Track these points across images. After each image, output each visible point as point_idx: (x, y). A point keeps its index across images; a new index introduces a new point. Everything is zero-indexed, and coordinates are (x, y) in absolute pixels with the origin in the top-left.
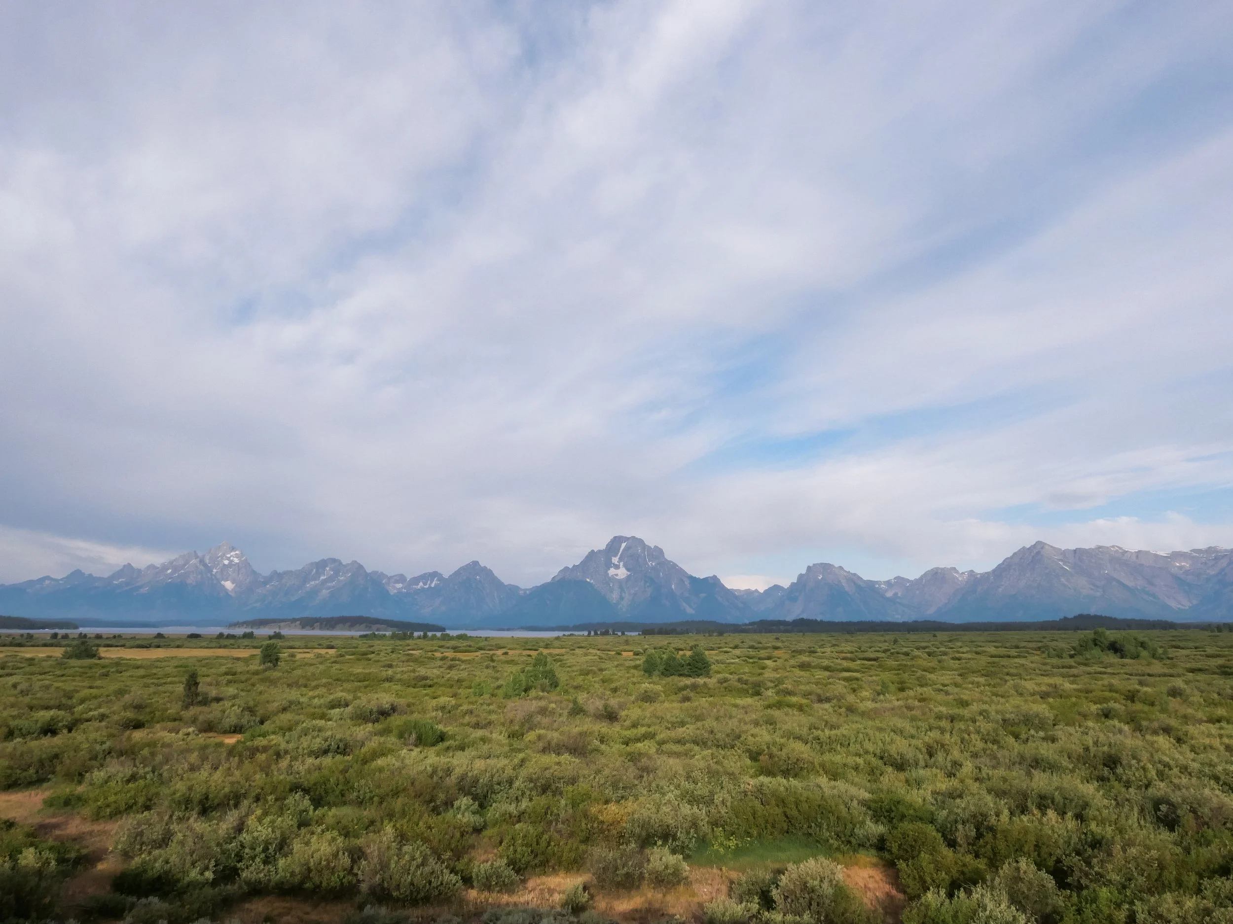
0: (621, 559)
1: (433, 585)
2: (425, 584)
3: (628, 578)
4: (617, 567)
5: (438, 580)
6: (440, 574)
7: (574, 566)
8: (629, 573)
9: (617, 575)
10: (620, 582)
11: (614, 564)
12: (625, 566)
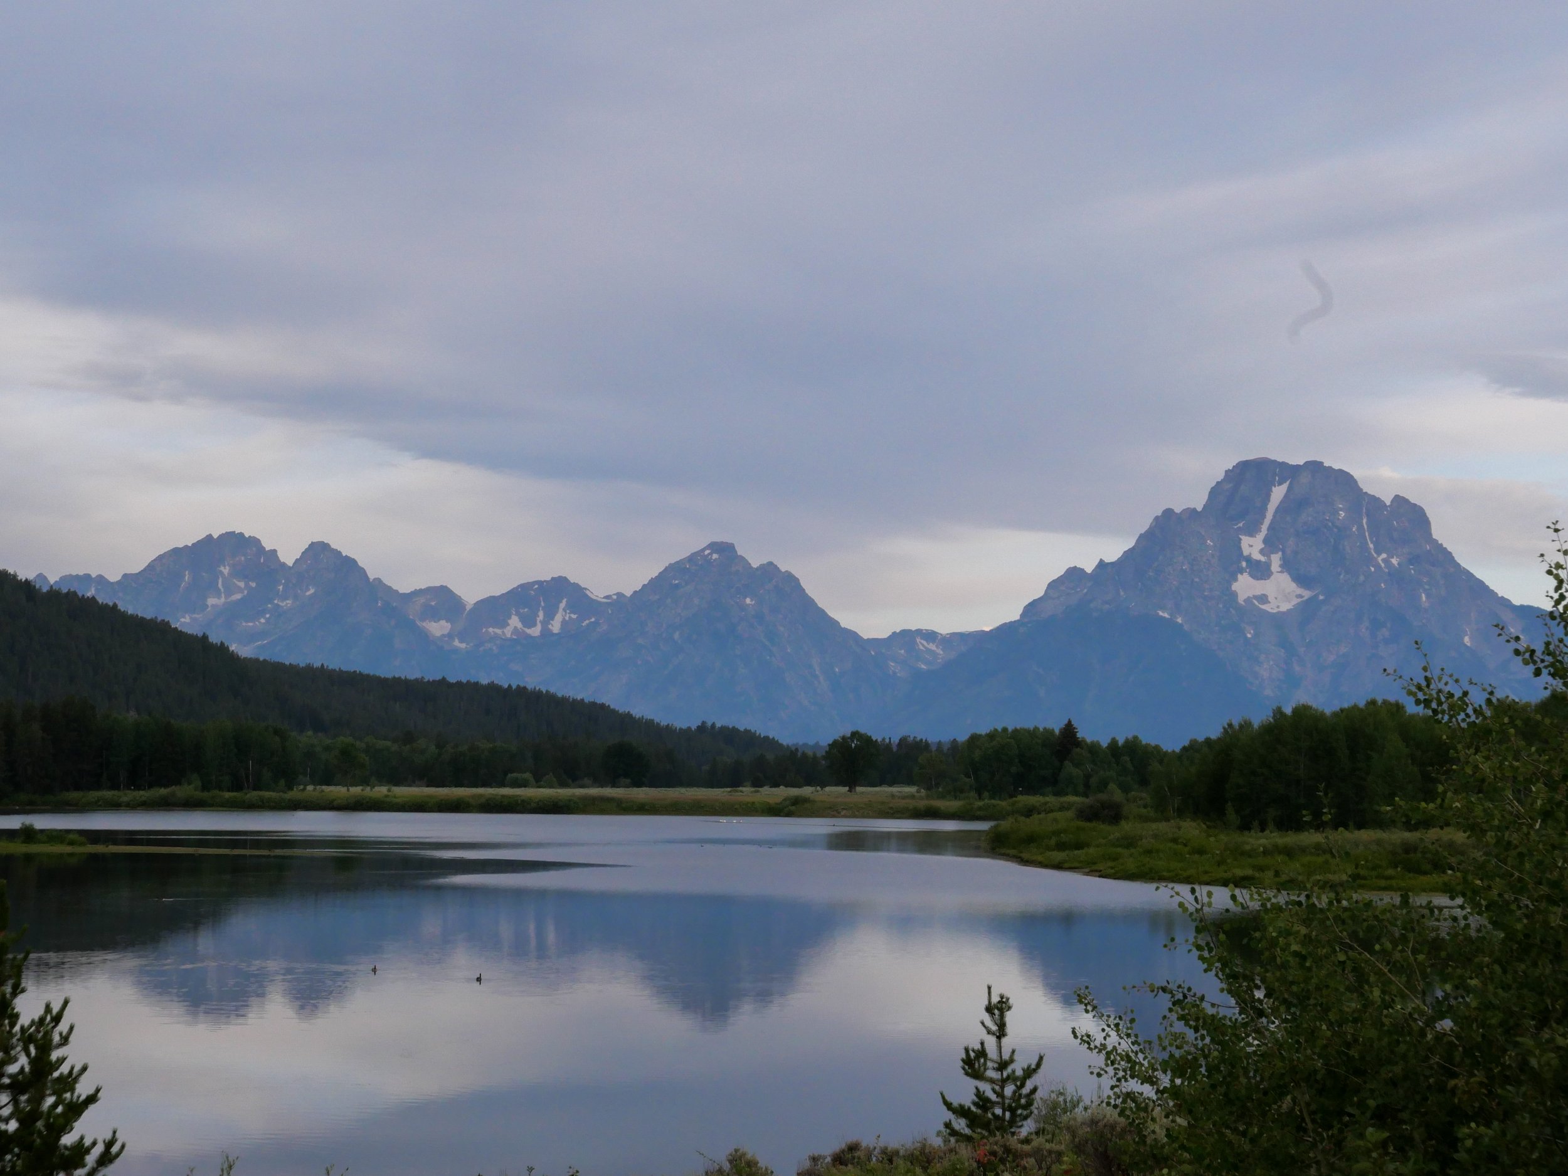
0: (1270, 545)
1: (556, 626)
2: (529, 622)
3: (1306, 611)
4: (1260, 571)
5: (571, 607)
6: (576, 586)
7: (1102, 565)
8: (1307, 594)
9: (1263, 599)
10: (1278, 620)
11: (1248, 559)
12: (1286, 566)
